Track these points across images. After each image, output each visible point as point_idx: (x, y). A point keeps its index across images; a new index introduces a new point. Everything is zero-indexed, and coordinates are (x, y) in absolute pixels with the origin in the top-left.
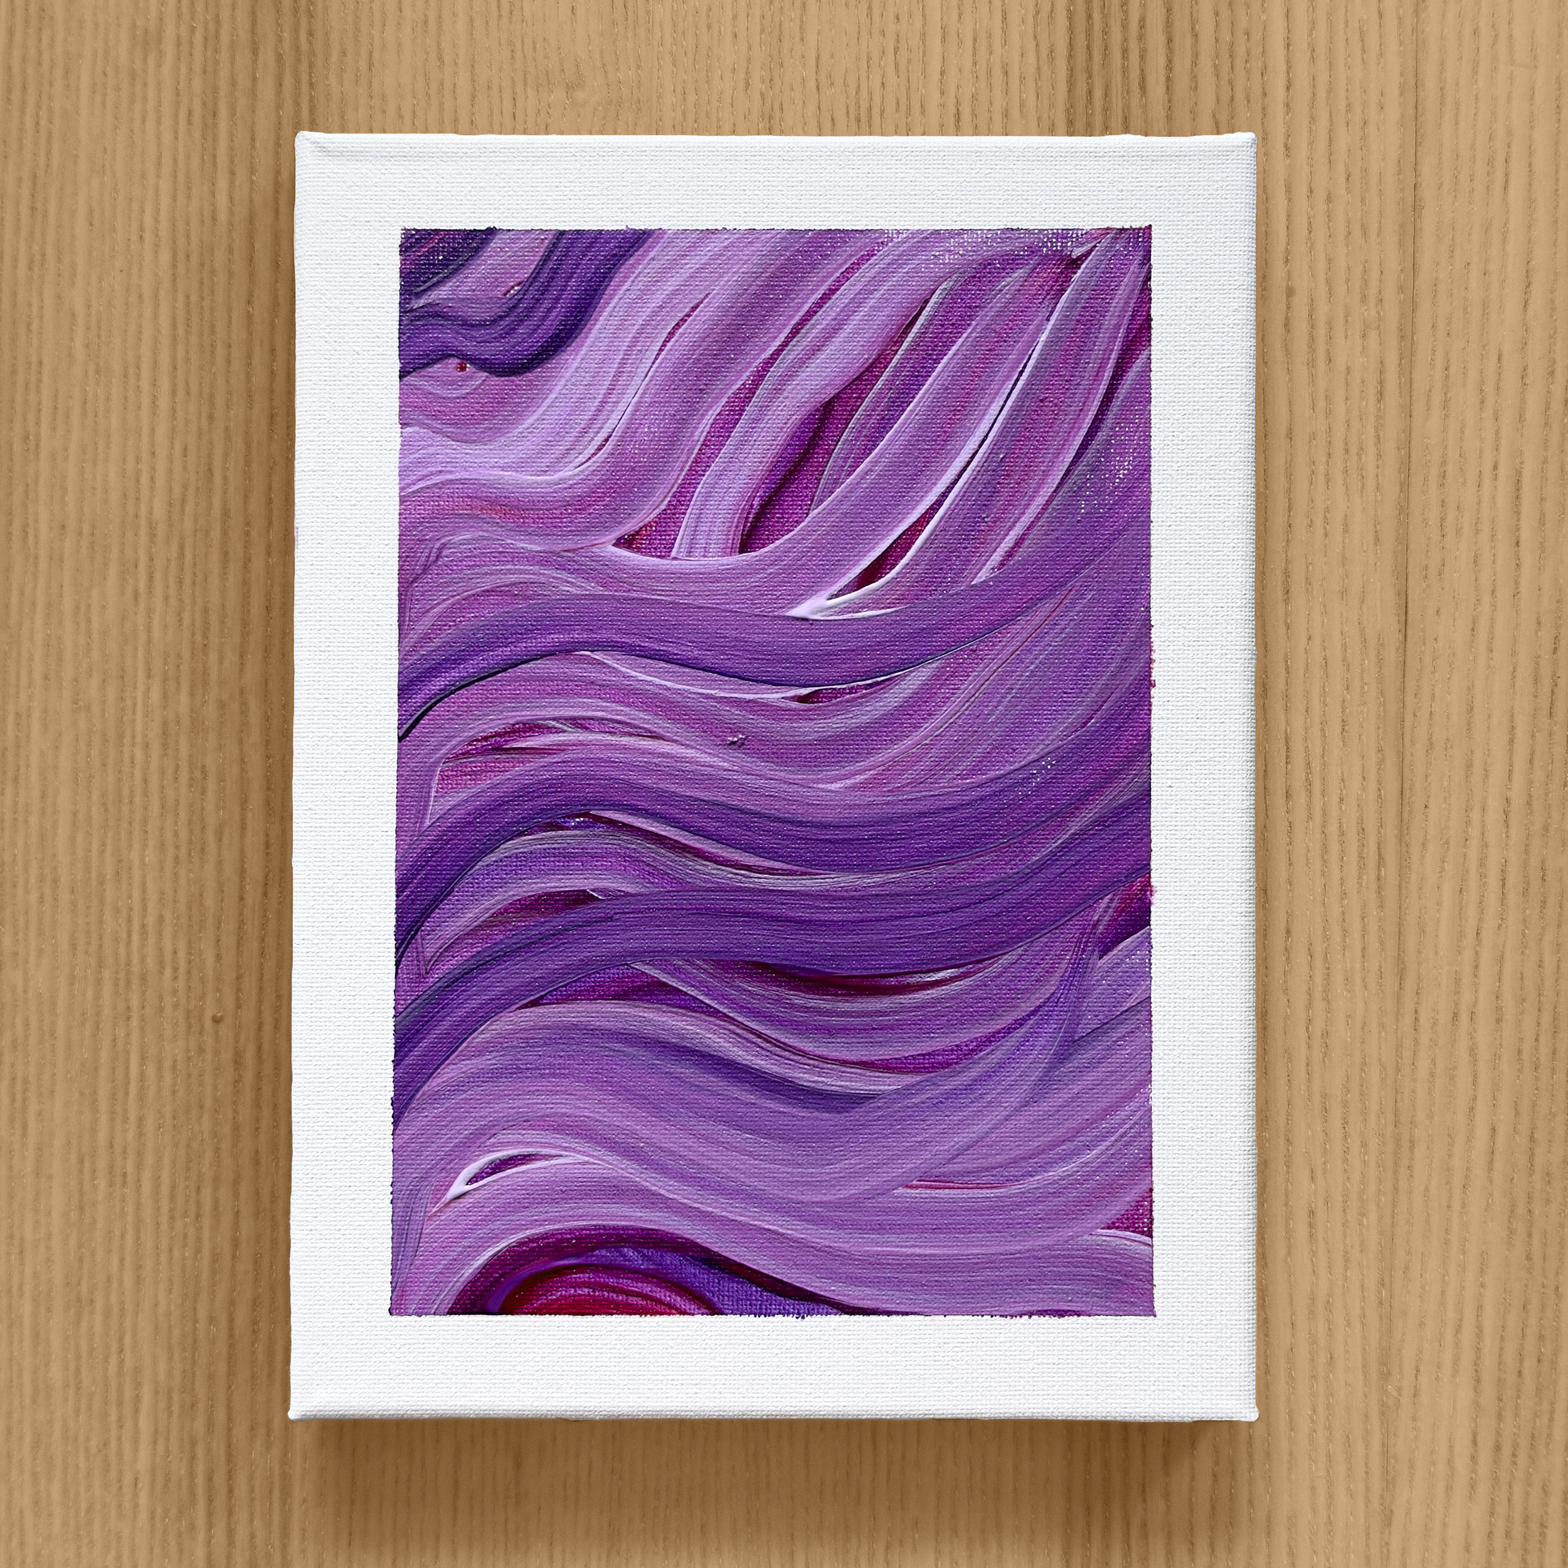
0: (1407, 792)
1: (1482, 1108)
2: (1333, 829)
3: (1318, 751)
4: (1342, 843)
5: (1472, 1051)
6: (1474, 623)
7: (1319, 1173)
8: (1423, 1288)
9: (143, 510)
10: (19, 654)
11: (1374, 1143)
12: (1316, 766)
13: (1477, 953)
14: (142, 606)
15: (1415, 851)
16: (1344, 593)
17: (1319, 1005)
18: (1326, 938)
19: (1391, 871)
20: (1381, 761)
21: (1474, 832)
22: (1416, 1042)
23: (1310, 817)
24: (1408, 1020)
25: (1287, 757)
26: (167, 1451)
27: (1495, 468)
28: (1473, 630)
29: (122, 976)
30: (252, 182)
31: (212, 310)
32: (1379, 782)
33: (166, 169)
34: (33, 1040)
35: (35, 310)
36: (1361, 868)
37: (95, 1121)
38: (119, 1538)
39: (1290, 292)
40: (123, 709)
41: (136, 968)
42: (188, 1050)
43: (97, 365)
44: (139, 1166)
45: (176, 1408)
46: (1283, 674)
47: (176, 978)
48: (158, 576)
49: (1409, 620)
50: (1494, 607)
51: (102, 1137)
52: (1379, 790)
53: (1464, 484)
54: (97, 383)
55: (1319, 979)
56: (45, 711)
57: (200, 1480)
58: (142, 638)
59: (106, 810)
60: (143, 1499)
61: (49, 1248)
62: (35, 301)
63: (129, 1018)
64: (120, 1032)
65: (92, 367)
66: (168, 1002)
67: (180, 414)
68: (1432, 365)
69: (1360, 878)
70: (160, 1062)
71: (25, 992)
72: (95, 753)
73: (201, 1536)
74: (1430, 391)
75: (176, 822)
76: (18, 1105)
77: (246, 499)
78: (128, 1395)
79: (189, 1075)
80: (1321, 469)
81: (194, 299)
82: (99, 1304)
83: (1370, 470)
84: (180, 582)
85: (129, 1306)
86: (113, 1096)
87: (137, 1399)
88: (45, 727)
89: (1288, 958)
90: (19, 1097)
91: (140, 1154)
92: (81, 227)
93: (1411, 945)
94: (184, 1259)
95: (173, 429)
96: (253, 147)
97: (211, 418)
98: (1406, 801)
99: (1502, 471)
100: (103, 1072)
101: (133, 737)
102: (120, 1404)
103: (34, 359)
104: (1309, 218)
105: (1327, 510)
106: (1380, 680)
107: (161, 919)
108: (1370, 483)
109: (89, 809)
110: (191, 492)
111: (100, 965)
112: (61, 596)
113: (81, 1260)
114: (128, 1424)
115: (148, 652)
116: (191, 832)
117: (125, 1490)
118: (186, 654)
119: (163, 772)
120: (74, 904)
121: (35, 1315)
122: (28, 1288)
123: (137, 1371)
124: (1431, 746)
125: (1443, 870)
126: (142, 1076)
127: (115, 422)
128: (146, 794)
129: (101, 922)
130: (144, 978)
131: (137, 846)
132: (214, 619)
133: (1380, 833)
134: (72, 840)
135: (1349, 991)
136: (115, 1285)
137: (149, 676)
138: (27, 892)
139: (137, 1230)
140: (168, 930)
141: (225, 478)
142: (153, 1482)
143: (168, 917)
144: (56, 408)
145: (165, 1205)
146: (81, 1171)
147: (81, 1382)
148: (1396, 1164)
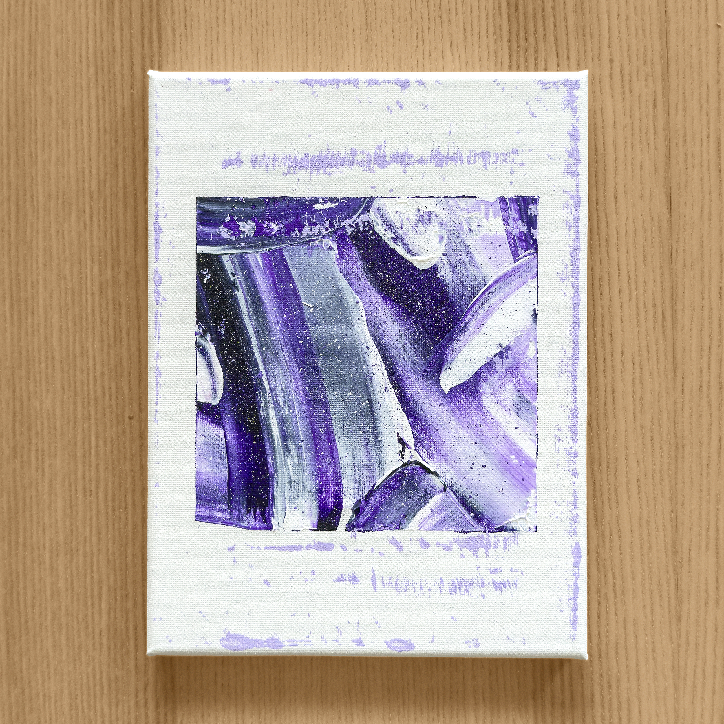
0: (674, 286)
1: (715, 429)
2: (641, 305)
3: (633, 269)
4: (646, 311)
5: (709, 403)
6: (702, 208)
7: (641, 462)
8: (691, 512)
9: (87, 185)
10: (32, 255)
11: (666, 447)
12: (632, 276)
13: (709, 358)
14: (88, 229)
15: (679, 313)
16: (642, 197)
17: (638, 386)
18: (640, 355)
19: (669, 323)
20: (662, 273)
21: (706, 303)
22: (683, 400)
23: (630, 300)
24: (679, 390)
25: (619, 273)
26: (115, 618)
27: (708, 137)
28: (702, 211)
29: (86, 400)
30: (131, 33)
31: (115, 92)
32: (662, 282)
33: (91, 29)
34: (46, 432)
35: (33, 96)
36: (655, 322)
37: (76, 467)
38: (94, 660)
39: (612, 61)
40: (81, 278)
41: (92, 396)
42: (118, 433)
43: (63, 120)
44: (97, 486)
45: (118, 598)
46: (616, 235)
47: (111, 400)
48: (95, 216)
49: (673, 208)
50: (711, 200)
51: (80, 474)
52: (662, 286)
53: (695, 145)
54: (63, 128)
55: (637, 374)
56: (45, 280)
57: (131, 630)
58: (89, 245)
59: (75, 325)
60: (105, 641)
61: (56, 527)
62: (32, 92)
63: (90, 419)
64: (86, 426)
65: (60, 122)
66: (108, 411)
67: (102, 141)
68: (677, 91)
69: (654, 327)
70: (105, 438)
71: (41, 410)
72: (69, 298)
73: (132, 656)
74: (677, 103)
75: (108, 329)
76: (40, 461)
77: (134, 179)
78: (96, 592)
79: (119, 444)
80: (629, 141)
81: (106, 88)
82: (81, 552)
83: (652, 142)
84: (105, 218)
85: (95, 551)
86: (84, 456)
87: (100, 594)
88: (45, 287)
89: (623, 365)
90: (40, 458)
91: (98, 481)
92: (53, 58)
93: (679, 357)
94: (120, 528)
95: (99, 149)
96: (131, 17)
97: (116, 142)
98: (674, 290)
99: (712, 138)
100: (79, 445)
101: (86, 290)
102: (92, 597)
103: (33, 119)
104: (618, 27)
105: (633, 159)
106: (660, 237)
107: (103, 373)
108: (652, 146)
109: (67, 325)
110: (109, 176)
111: (76, 396)
112: (50, 227)
113: (72, 531)
114: (97, 606)
115: (92, 251)
116: (115, 333)
117: (96, 637)
118: (109, 251)
119: (101, 305)
120: (62, 368)
121: (51, 558)
122: (47, 545)
123: (100, 581)
124: (684, 265)
125: (692, 321)
126: (97, 446)
127: (72, 145)
128: (93, 316)
129: (75, 376)
130: (96, 400)
131: (90, 340)
132: (121, 234)
133: (663, 305)
134: (60, 338)
135: (651, 379)
136: (88, 542)
137: (93, 261)
138: (40, 363)
139: (98, 516)
140: (106, 378)
141: (124, 169)
142: (109, 631)
143: (106, 372)
144: (44, 141)
145: (110, 504)
146: (70, 491)
147: (74, 588)
148: (676, 456)
